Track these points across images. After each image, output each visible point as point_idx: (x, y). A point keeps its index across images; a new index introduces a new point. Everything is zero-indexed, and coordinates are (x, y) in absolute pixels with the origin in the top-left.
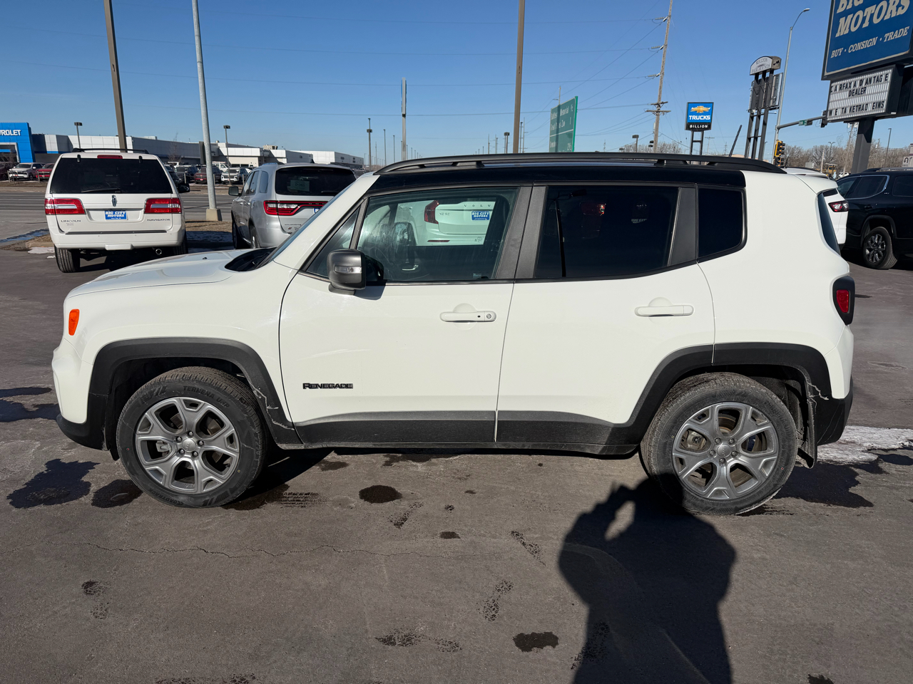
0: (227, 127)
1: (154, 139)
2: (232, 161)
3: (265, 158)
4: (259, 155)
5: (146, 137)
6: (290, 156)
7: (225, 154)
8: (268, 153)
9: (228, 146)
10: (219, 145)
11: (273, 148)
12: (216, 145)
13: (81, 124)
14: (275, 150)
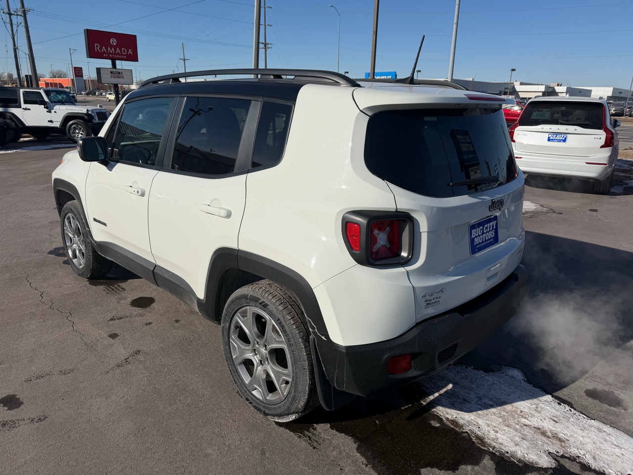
0: (513, 70)
1: (472, 80)
2: (522, 95)
3: (549, 93)
4: (543, 90)
5: (467, 79)
6: (570, 91)
7: (517, 90)
8: (552, 89)
9: (522, 84)
10: (515, 83)
11: (558, 85)
12: (513, 83)
13: (420, 71)
14: (559, 87)
